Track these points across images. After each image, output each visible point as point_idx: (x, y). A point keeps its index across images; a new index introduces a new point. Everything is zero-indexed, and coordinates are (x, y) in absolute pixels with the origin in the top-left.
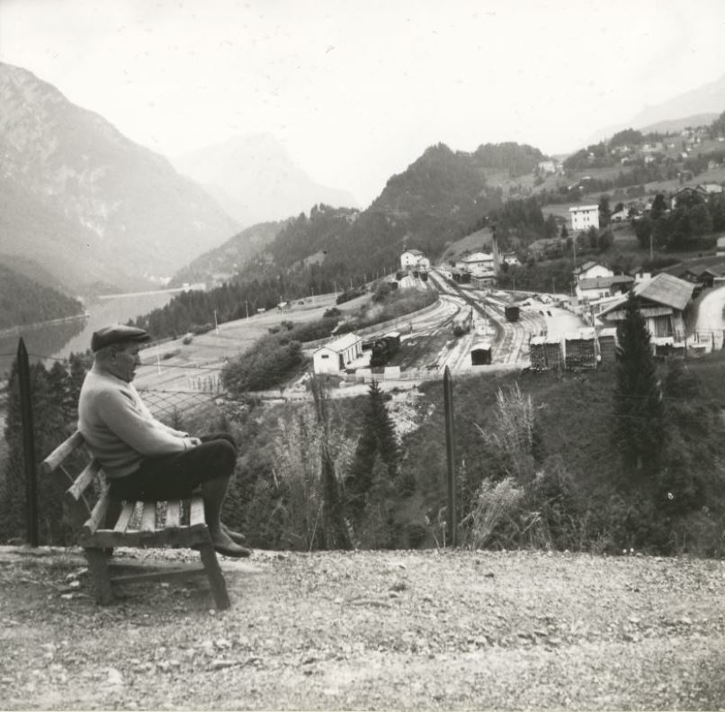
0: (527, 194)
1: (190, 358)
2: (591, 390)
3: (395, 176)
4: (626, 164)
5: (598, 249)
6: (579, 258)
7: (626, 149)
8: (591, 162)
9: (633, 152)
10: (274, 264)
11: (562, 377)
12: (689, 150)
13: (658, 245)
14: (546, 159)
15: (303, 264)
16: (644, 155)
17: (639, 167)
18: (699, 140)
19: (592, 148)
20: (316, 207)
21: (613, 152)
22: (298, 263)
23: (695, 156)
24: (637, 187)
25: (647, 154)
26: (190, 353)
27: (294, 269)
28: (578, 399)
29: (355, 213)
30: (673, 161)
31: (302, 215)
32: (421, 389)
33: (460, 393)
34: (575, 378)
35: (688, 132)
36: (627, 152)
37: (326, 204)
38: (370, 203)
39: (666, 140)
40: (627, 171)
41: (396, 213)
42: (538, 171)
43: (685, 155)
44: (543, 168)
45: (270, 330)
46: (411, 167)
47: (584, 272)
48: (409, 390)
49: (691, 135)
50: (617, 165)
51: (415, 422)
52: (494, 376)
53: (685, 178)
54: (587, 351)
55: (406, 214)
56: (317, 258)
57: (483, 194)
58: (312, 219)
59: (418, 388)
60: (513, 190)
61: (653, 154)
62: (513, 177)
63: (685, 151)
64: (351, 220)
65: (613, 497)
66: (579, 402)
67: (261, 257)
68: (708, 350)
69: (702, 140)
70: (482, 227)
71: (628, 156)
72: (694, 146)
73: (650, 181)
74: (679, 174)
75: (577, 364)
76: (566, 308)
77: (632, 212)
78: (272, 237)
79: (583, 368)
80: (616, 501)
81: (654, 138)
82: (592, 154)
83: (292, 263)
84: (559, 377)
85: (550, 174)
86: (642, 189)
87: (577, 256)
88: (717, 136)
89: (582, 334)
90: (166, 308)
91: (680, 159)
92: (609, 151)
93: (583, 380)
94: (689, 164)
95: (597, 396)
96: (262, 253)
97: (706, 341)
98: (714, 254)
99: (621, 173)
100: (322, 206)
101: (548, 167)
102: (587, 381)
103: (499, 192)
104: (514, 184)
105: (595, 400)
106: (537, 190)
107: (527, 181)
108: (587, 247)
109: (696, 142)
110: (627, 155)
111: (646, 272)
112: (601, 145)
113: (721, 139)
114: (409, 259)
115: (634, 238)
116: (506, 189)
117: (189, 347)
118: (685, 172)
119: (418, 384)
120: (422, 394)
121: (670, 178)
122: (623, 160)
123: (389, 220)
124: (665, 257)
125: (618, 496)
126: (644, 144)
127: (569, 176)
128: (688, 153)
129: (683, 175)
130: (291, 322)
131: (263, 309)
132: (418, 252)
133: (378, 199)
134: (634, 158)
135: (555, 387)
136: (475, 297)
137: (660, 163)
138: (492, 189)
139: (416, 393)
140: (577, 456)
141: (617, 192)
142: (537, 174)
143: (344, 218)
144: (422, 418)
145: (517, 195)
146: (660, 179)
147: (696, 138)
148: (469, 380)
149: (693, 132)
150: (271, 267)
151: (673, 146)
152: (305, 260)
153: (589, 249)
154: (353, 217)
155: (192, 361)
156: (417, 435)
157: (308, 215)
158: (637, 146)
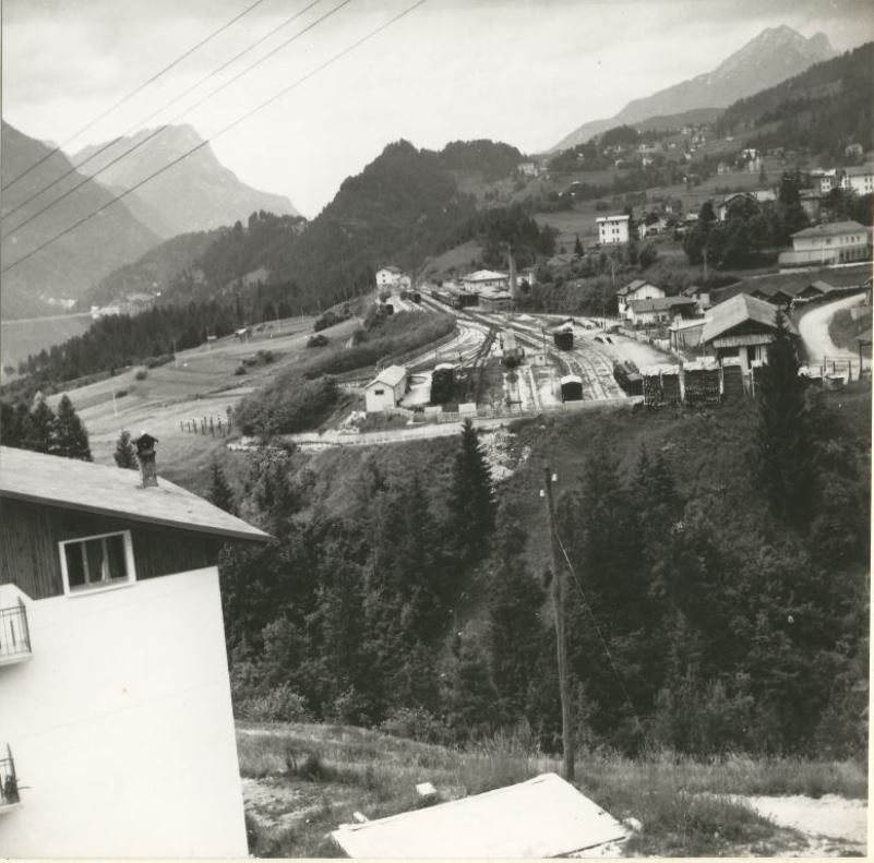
0: (507, 201)
1: (150, 396)
2: (719, 427)
3: (350, 178)
4: (620, 167)
5: (639, 266)
6: (620, 276)
7: (620, 149)
8: (580, 164)
9: (627, 153)
10: (206, 283)
11: (683, 413)
12: (692, 150)
13: (712, 261)
14: (526, 159)
15: (241, 282)
16: (642, 156)
17: (636, 170)
18: (703, 140)
19: (580, 148)
20: (255, 214)
21: (606, 152)
22: (236, 282)
23: (700, 158)
24: (637, 193)
25: (645, 155)
26: (148, 389)
27: (231, 289)
28: (704, 438)
29: (302, 223)
30: (676, 163)
31: (239, 225)
32: (512, 429)
33: (560, 433)
34: (698, 414)
35: (690, 130)
36: (621, 153)
37: (267, 210)
38: (320, 210)
39: (665, 139)
40: (622, 174)
41: (353, 222)
42: (518, 175)
43: (688, 157)
44: (523, 171)
45: (244, 362)
46: (368, 168)
47: (631, 292)
48: (496, 430)
49: (693, 133)
50: (611, 168)
51: (508, 468)
52: (599, 413)
53: (692, 184)
54: (710, 383)
55: (364, 224)
56: (258, 276)
57: (454, 201)
58: (250, 228)
59: (508, 427)
60: (489, 197)
61: (652, 156)
62: (489, 181)
63: (688, 151)
64: (297, 231)
65: (764, 548)
66: (705, 441)
67: (188, 274)
68: (846, 382)
69: (707, 139)
70: (468, 240)
71: (623, 158)
72: (699, 146)
73: (651, 186)
74: (685, 179)
75: (698, 398)
76: (623, 335)
77: (672, 223)
78: (201, 251)
79: (705, 403)
80: (768, 553)
81: (651, 137)
82: (581, 155)
83: (226, 282)
84: (679, 413)
85: (532, 177)
86: (644, 195)
87: (617, 274)
88: (724, 135)
89: (703, 364)
90: (85, 336)
91: (684, 161)
92: (602, 151)
93: (709, 416)
94: (694, 168)
95: (726, 434)
96: (190, 269)
97: (842, 370)
98: (778, 272)
99: (616, 178)
100: (263, 214)
101: (529, 169)
102: (713, 417)
103: (472, 198)
104: (488, 189)
105: (724, 439)
106: (520, 197)
107: (505, 186)
108: (626, 264)
109: (700, 142)
110: (621, 156)
111: (704, 292)
112: (591, 143)
113: (729, 139)
114: (385, 278)
115: (681, 252)
116: (480, 195)
117: (145, 383)
118: (692, 176)
119: (506, 422)
120: (513, 435)
121: (674, 184)
122: (617, 162)
123: (344, 231)
124: (724, 275)
125: (769, 547)
126: (640, 143)
127: (555, 180)
128: (691, 153)
129: (689, 180)
130: (270, 352)
131: (214, 337)
132: (396, 269)
133: (330, 206)
134: (630, 159)
135: (676, 424)
136: (497, 322)
137: (660, 165)
138: (465, 196)
139: (506, 434)
140: (712, 503)
141: (614, 199)
142: (515, 178)
143: (289, 228)
144: (516, 463)
145: (492, 202)
146: (663, 184)
147: (700, 138)
148: (569, 418)
149: (696, 129)
150: (201, 286)
151: (673, 146)
152: (244, 279)
153: (629, 266)
154: (301, 227)
155: (152, 399)
156: (513, 482)
157: (246, 224)
158: (631, 147)
